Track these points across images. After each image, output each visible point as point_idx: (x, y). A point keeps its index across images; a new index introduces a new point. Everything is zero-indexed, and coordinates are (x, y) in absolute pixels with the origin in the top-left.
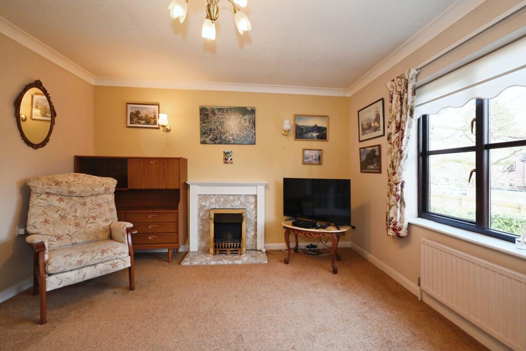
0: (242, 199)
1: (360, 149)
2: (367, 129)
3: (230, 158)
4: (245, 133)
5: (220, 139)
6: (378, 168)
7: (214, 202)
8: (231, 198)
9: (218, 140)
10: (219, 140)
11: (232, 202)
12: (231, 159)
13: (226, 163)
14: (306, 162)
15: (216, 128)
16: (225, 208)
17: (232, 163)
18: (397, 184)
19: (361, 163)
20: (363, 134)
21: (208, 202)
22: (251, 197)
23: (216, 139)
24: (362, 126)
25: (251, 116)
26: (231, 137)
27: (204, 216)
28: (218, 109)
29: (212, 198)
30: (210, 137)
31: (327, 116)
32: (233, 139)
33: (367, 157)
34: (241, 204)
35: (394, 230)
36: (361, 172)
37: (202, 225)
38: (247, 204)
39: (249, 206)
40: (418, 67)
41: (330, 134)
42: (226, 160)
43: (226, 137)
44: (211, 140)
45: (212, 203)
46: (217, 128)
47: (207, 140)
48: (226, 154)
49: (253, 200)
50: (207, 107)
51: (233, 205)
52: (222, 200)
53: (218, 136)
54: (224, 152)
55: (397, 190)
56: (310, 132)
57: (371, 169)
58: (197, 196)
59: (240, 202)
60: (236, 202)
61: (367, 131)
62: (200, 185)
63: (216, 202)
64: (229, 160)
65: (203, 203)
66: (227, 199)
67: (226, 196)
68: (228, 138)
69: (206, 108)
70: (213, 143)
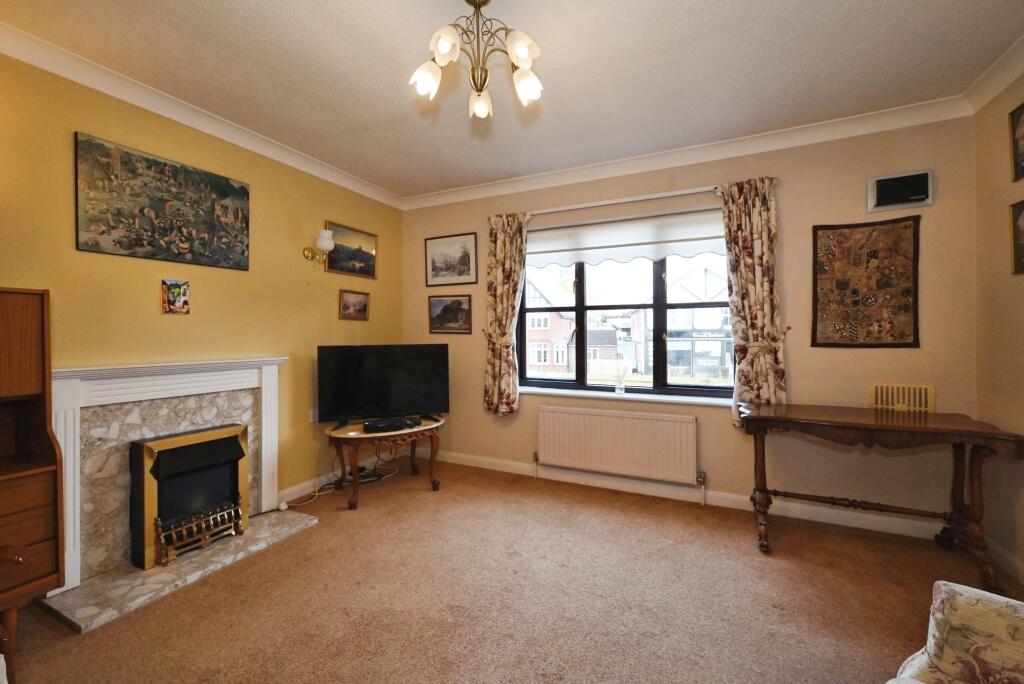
0: (220, 401)
1: (430, 297)
2: (442, 269)
3: (183, 299)
4: (224, 240)
5: (150, 244)
6: (467, 326)
7: (139, 421)
8: (192, 403)
9: (143, 245)
10: (149, 248)
11: (194, 413)
12: (186, 303)
13: (171, 311)
14: (345, 313)
15: (136, 211)
16: (173, 432)
17: (188, 312)
18: (507, 347)
19: (432, 320)
20: (436, 276)
21: (115, 426)
22: (243, 394)
23: (139, 242)
24: (433, 262)
25: (238, 203)
26: (186, 245)
27: (100, 470)
28: (147, 160)
29: (129, 412)
30: (117, 234)
31: (375, 236)
32: (191, 251)
33: (443, 310)
34: (219, 414)
35: (508, 404)
36: (431, 333)
37: (93, 500)
38: (234, 413)
39: (240, 415)
40: (534, 213)
41: (380, 268)
42: (171, 303)
43: (170, 243)
44: (118, 242)
45: (131, 427)
46: (142, 211)
47: (106, 241)
48: (168, 287)
49: (248, 401)
50: (107, 145)
51: (198, 420)
52: (164, 412)
53: (146, 236)
54: (164, 283)
55: (508, 355)
56: (351, 259)
57: (451, 328)
58: (78, 411)
59: (215, 410)
60: (204, 412)
61: (444, 273)
62: (87, 376)
63: (144, 420)
64: (179, 304)
65: (97, 433)
66: (181, 406)
67: (175, 402)
68: (178, 247)
69: (102, 146)
70: (127, 252)
